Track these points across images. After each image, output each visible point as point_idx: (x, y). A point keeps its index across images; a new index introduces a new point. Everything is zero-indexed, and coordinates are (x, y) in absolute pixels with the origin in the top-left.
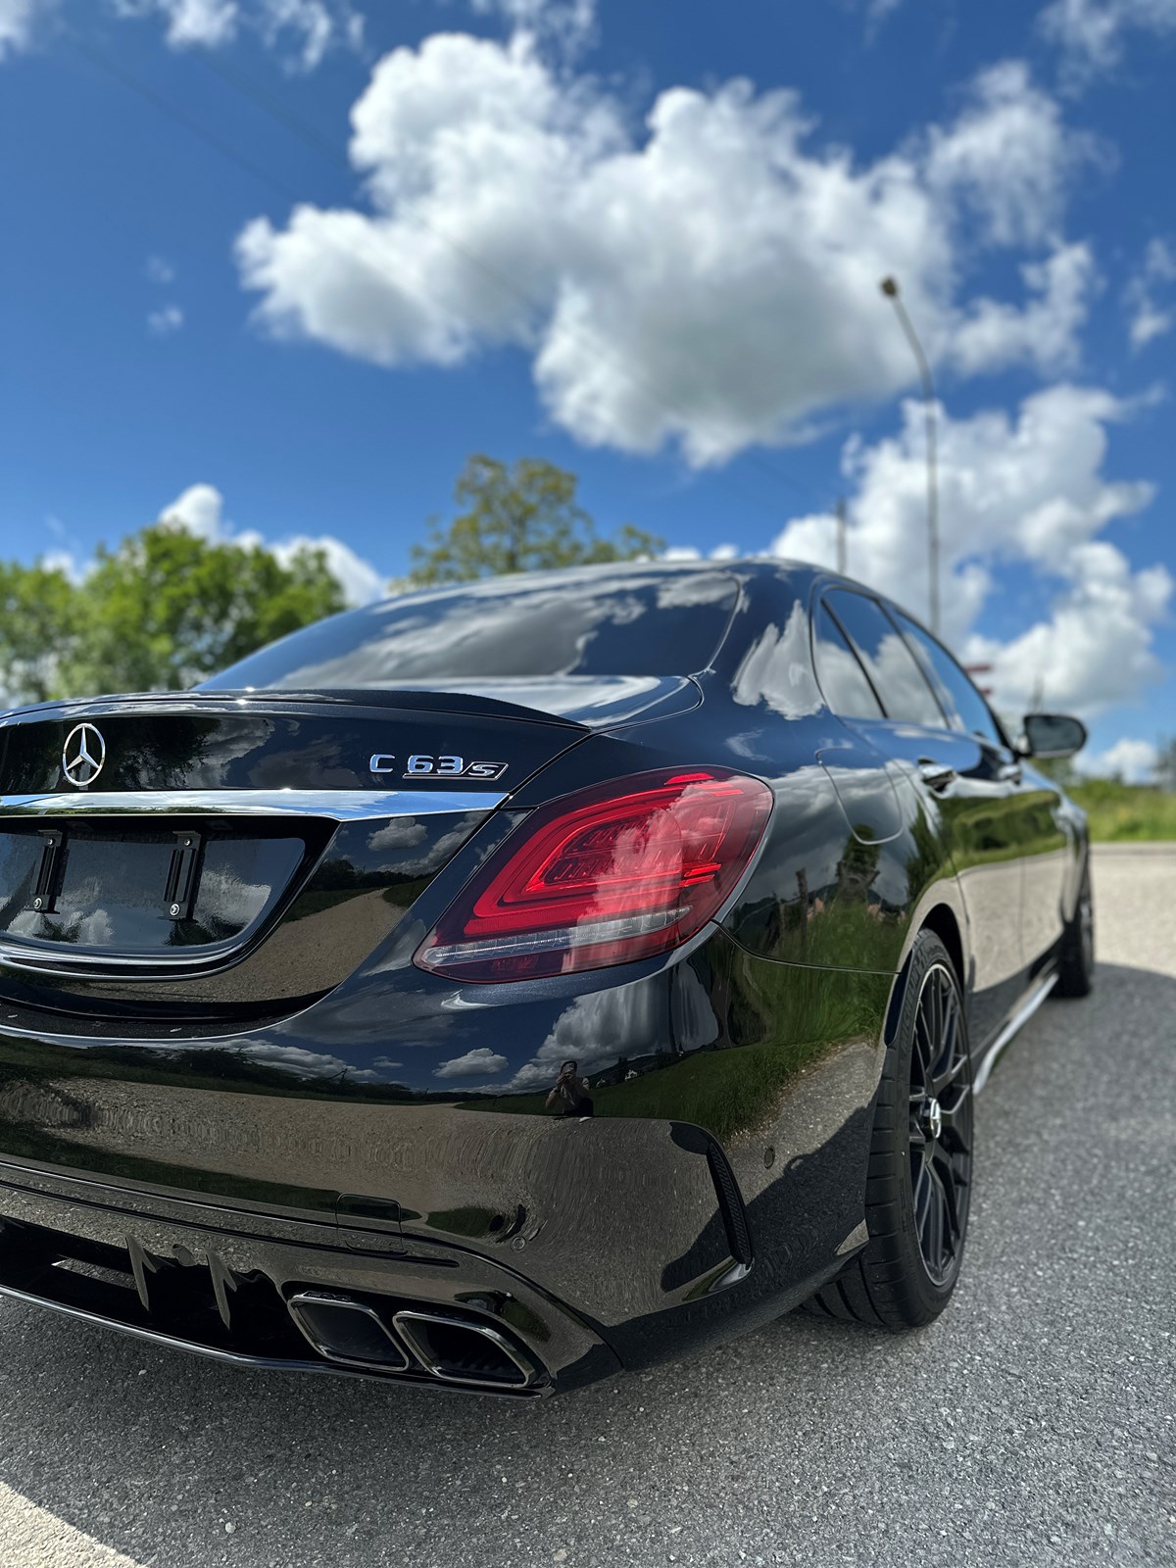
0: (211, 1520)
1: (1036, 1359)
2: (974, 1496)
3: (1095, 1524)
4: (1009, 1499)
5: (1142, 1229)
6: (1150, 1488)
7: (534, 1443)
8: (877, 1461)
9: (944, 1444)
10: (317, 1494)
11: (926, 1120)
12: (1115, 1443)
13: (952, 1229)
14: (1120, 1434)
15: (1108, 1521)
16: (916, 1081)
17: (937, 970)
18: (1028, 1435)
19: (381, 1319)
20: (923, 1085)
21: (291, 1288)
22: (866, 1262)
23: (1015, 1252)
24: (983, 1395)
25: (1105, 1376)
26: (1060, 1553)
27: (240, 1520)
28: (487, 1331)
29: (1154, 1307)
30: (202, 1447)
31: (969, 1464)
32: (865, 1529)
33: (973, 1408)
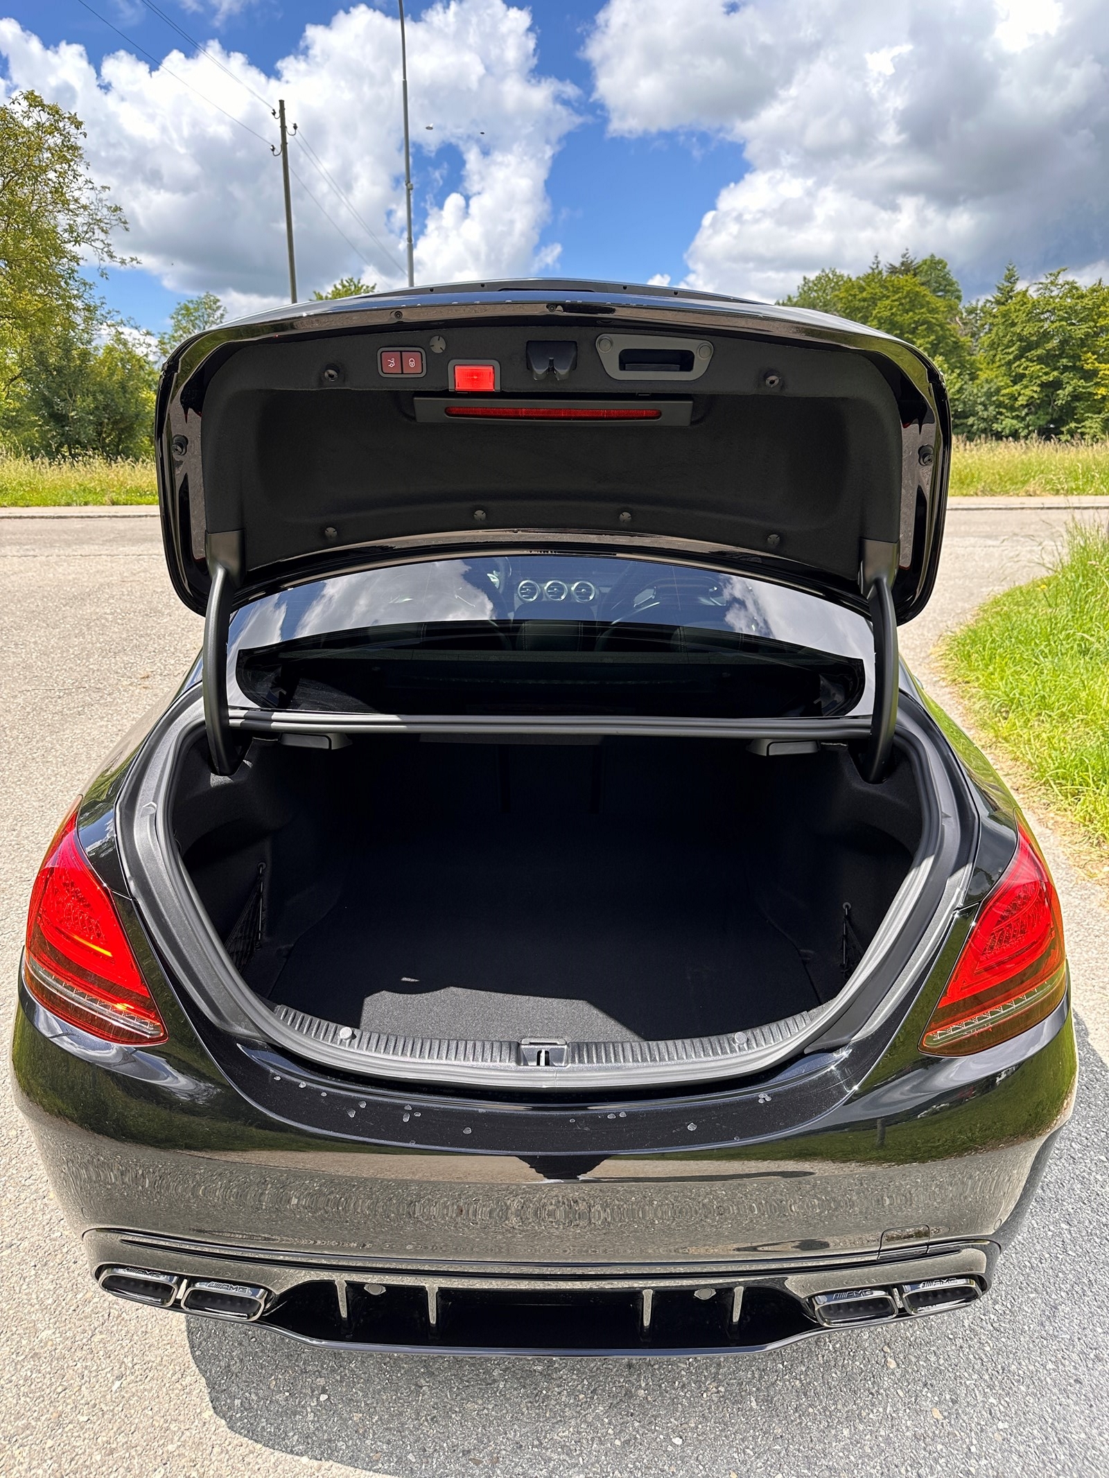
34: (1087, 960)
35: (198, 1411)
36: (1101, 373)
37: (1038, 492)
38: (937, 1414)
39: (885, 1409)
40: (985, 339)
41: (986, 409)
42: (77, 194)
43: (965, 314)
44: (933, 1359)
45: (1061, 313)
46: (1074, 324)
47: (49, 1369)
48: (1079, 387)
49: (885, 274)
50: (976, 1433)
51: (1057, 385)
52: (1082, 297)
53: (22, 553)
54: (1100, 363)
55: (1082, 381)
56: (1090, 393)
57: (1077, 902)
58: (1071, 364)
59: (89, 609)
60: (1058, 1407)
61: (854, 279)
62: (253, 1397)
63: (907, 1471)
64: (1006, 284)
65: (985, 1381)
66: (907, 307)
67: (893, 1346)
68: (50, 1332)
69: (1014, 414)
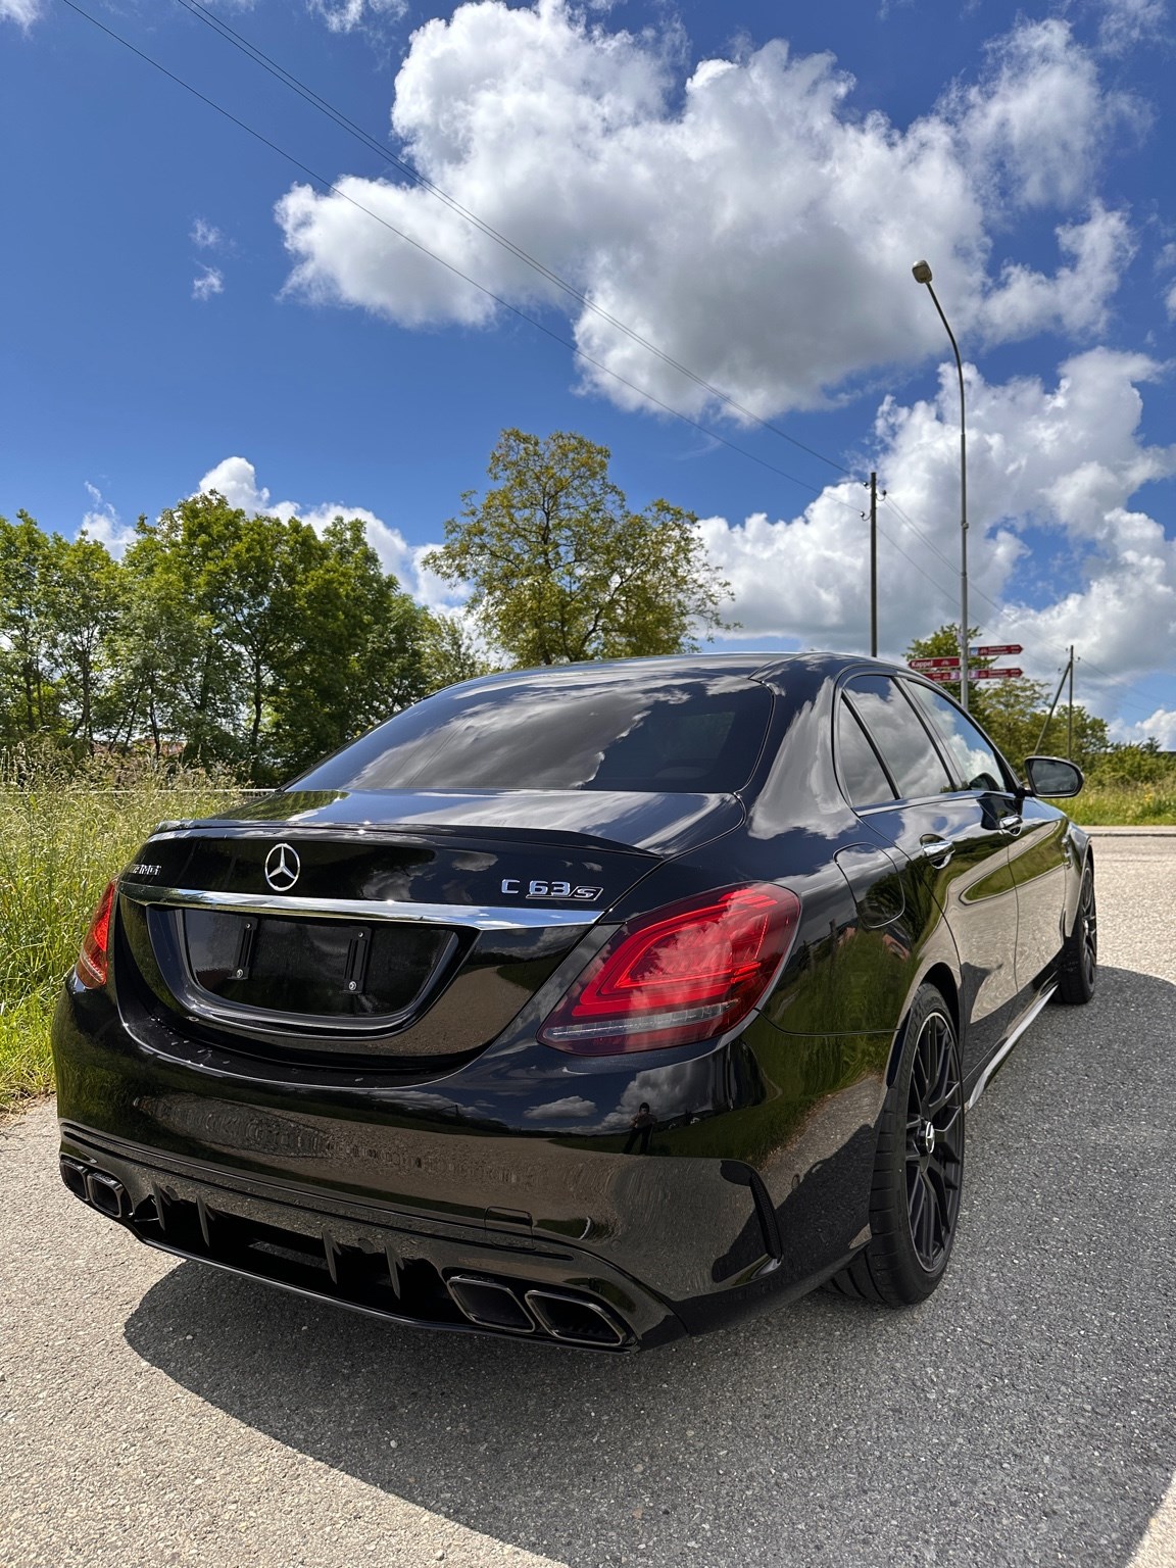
0: (378, 1439)
1: (1005, 1331)
2: (948, 1434)
3: (1037, 1456)
4: (974, 1436)
5: (1105, 1226)
6: (1083, 1431)
7: (613, 1388)
8: (875, 1406)
9: (928, 1395)
10: (454, 1422)
11: (923, 1139)
12: (1060, 1397)
13: (942, 1225)
14: (1065, 1391)
15: (1047, 1454)
16: (913, 1109)
17: (934, 1017)
18: (993, 1390)
19: (515, 1295)
20: (919, 1113)
21: (449, 1272)
22: (870, 1254)
23: (997, 1244)
24: (961, 1358)
25: (1059, 1346)
26: (1008, 1475)
27: (400, 1439)
28: (591, 1305)
29: (1106, 1291)
30: (361, 1385)
31: (946, 1410)
32: (864, 1455)
33: (952, 1369)
42: (695, 576)
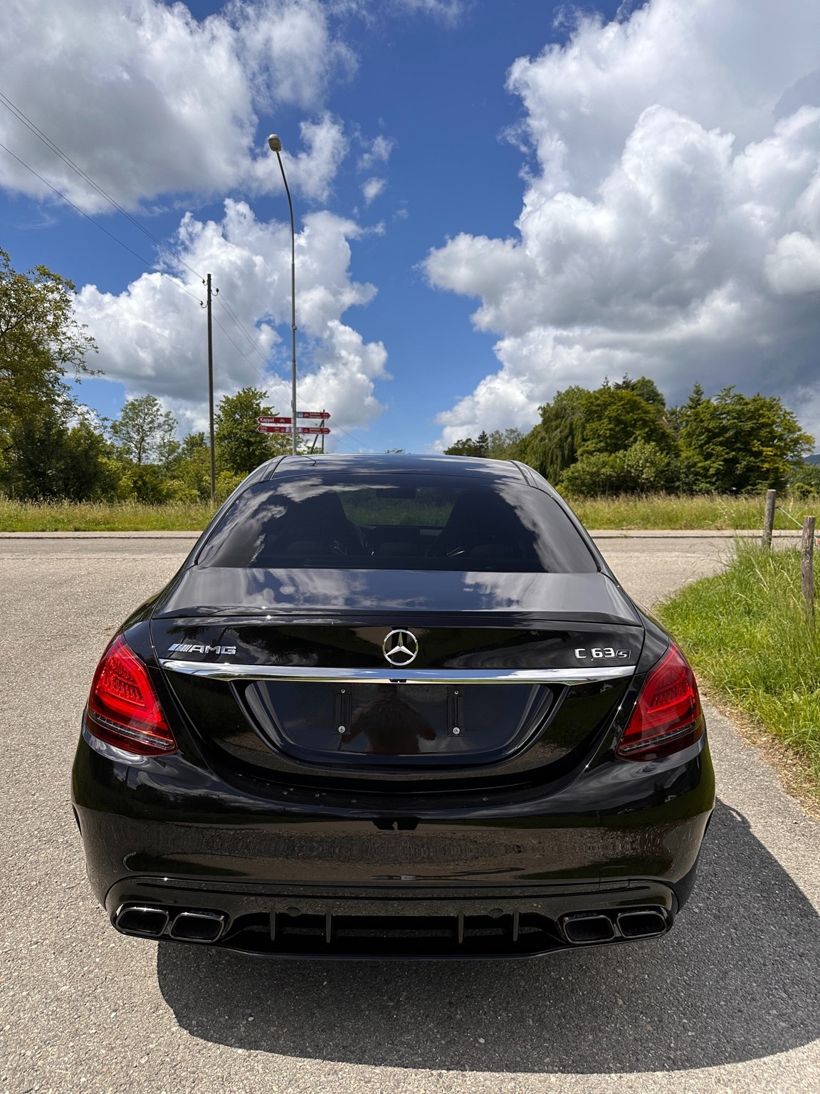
21: (564, 917)
34: (750, 789)
35: (168, 1027)
36: (764, 453)
37: (724, 527)
38: (649, 1028)
39: (616, 1025)
40: (683, 431)
41: (687, 477)
42: (64, 330)
43: (668, 415)
44: (647, 999)
45: (733, 414)
46: (743, 422)
47: (68, 1006)
48: (751, 462)
49: (612, 389)
50: (674, 1038)
51: (735, 461)
52: (747, 404)
53: (14, 557)
54: (763, 447)
55: (752, 458)
56: (758, 466)
57: (745, 757)
58: (743, 447)
59: (65, 589)
60: (727, 1024)
61: (592, 392)
62: (204, 1019)
63: (630, 1057)
64: (695, 396)
65: (680, 1011)
66: (628, 410)
67: (621, 993)
68: (67, 987)
69: (707, 480)
